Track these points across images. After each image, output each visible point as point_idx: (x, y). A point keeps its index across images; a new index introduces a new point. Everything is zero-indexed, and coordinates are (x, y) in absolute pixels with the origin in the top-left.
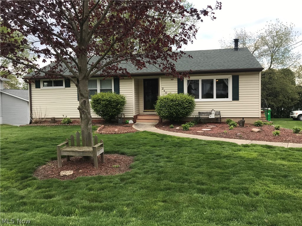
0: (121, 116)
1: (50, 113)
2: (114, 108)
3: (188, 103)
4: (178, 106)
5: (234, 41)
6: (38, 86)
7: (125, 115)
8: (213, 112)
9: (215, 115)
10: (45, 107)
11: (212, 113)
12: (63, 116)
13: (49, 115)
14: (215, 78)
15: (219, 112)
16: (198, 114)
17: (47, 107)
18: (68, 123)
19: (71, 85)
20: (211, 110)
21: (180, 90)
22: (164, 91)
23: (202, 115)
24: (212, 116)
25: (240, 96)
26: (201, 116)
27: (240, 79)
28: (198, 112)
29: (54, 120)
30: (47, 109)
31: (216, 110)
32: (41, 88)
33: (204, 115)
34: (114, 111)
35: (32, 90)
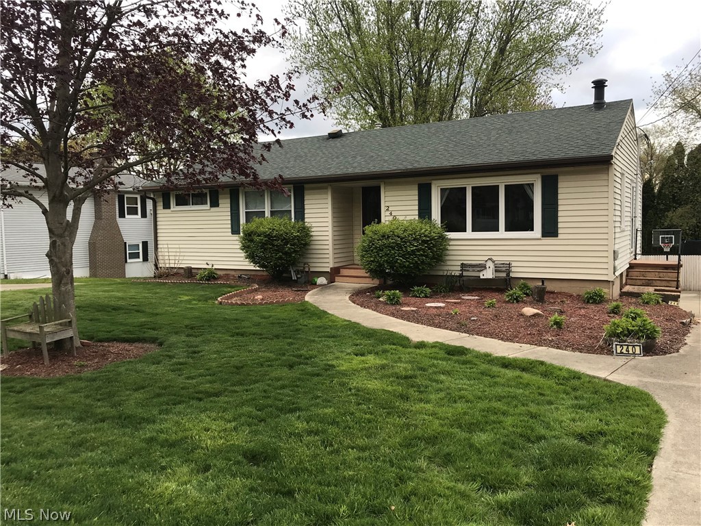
0: (304, 268)
1: (185, 258)
2: (278, 251)
3: (420, 242)
4: (393, 249)
5: (593, 85)
6: (167, 206)
7: (311, 265)
8: (489, 264)
9: (496, 271)
10: (177, 246)
11: (487, 267)
12: (208, 264)
13: (184, 262)
14: (502, 182)
15: (509, 264)
16: (459, 268)
17: (181, 246)
18: (208, 280)
19: (220, 201)
20: (486, 258)
21: (424, 211)
22: (391, 214)
23: (468, 271)
24: (488, 274)
25: (560, 225)
26: (465, 274)
27: (560, 185)
28: (459, 263)
29: (189, 272)
30: (182, 250)
31: (500, 259)
32: (172, 209)
33: (474, 271)
34: (280, 258)
35: (158, 212)
